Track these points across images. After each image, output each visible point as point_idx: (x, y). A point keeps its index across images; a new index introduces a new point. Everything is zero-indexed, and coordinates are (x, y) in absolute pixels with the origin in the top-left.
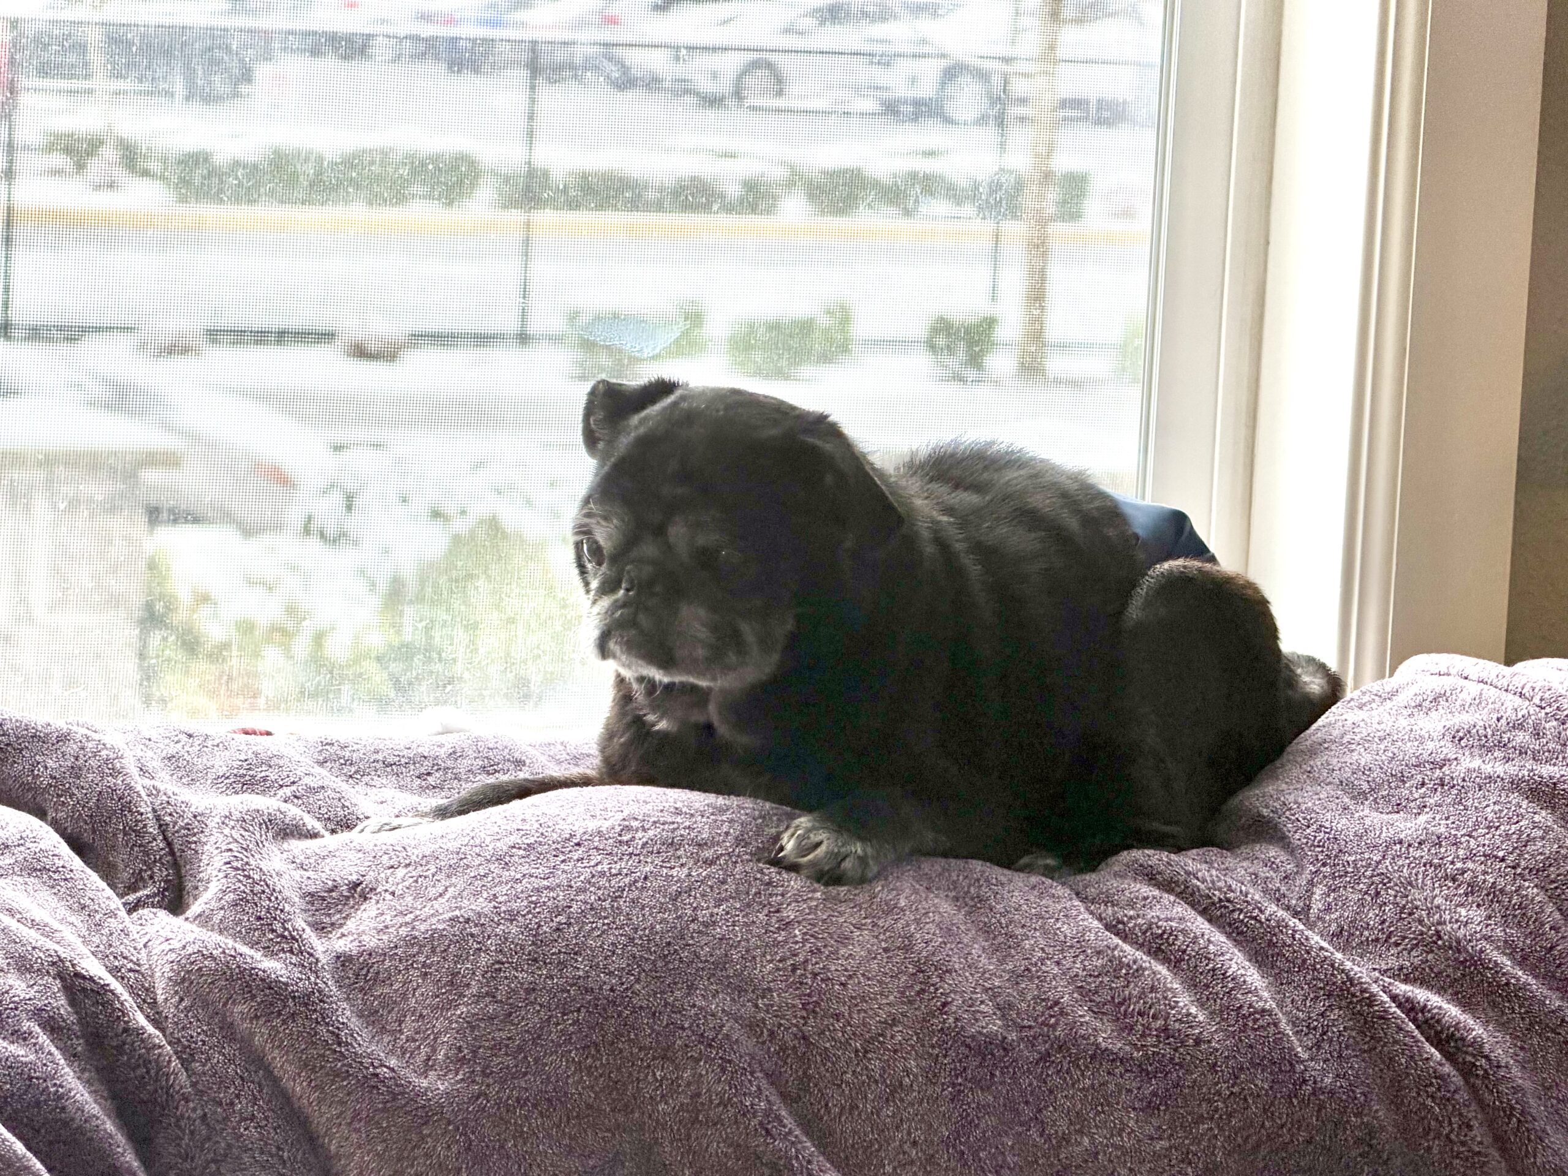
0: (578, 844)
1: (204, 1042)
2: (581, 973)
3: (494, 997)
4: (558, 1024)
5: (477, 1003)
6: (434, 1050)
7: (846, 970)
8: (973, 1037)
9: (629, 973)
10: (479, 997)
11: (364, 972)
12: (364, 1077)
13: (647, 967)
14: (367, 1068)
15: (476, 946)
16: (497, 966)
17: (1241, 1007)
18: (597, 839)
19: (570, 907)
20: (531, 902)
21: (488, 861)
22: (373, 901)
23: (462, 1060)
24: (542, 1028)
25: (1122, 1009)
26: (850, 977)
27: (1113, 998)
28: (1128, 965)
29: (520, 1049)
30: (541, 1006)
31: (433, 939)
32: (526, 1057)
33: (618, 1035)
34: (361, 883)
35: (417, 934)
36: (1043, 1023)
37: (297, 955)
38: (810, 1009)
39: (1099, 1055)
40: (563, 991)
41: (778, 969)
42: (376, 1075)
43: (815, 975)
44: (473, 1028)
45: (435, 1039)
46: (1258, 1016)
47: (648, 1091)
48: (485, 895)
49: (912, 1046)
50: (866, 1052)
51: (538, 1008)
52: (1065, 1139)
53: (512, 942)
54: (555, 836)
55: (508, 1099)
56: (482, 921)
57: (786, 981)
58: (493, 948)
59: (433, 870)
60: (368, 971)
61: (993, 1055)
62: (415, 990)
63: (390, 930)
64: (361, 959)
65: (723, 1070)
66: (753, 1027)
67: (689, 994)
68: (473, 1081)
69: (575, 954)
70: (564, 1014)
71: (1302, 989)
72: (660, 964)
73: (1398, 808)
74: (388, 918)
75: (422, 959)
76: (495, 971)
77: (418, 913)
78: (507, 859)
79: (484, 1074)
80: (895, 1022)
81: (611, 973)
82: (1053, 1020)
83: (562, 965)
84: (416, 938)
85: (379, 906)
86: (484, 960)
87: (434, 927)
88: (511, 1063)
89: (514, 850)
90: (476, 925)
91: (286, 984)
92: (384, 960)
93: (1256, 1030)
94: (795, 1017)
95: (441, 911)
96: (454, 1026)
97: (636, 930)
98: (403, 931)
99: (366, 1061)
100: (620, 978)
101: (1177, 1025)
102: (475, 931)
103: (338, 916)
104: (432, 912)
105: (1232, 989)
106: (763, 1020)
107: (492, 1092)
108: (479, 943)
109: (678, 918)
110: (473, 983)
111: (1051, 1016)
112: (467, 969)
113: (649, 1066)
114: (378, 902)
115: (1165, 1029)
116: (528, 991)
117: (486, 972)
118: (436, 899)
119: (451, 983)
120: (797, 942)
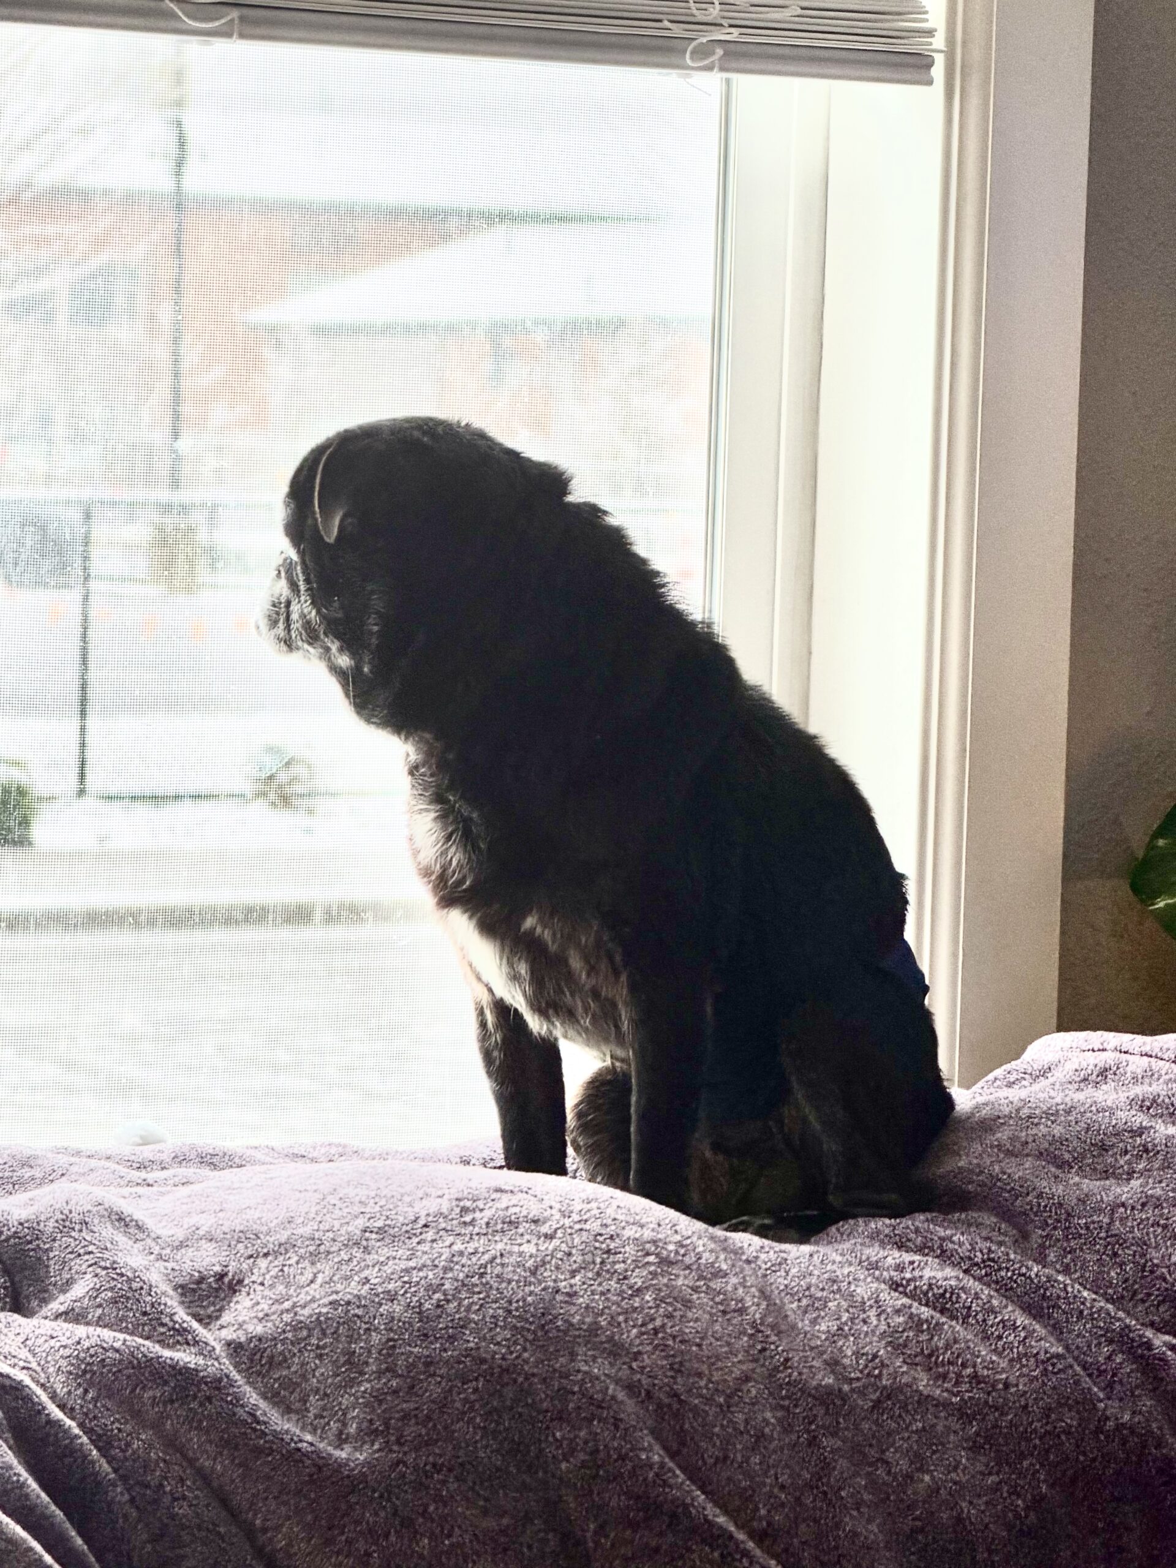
0: (426, 1226)
1: (120, 1430)
2: (471, 1345)
3: (394, 1371)
4: (459, 1393)
5: (379, 1378)
6: (345, 1425)
7: (697, 1332)
8: (816, 1388)
9: (516, 1343)
10: (380, 1374)
11: (257, 1357)
12: (288, 1451)
13: (530, 1337)
14: (289, 1444)
15: (364, 1326)
16: (391, 1343)
17: (1038, 1353)
18: (441, 1220)
19: (443, 1285)
20: (405, 1282)
21: (346, 1246)
22: (244, 1293)
23: (375, 1433)
24: (445, 1398)
25: (933, 1359)
26: (702, 1339)
27: (922, 1350)
28: (927, 1321)
29: (428, 1418)
30: (442, 1377)
31: (319, 1324)
32: (435, 1425)
33: (516, 1401)
34: (226, 1274)
35: (302, 1318)
36: (868, 1375)
37: (194, 1345)
38: (677, 1369)
39: (924, 1400)
40: (459, 1362)
41: (643, 1334)
42: (299, 1450)
43: (674, 1337)
44: (380, 1402)
45: (344, 1414)
46: (1055, 1361)
47: (550, 1451)
48: (356, 1278)
49: (766, 1399)
50: (728, 1407)
51: (439, 1379)
52: (909, 1477)
53: (399, 1321)
54: (401, 1219)
55: (425, 1465)
56: (363, 1302)
57: (651, 1344)
58: (382, 1327)
59: (296, 1258)
60: (262, 1357)
61: (834, 1404)
62: (314, 1370)
63: (273, 1318)
64: (252, 1345)
65: (617, 1427)
66: (631, 1388)
67: (572, 1361)
68: (391, 1451)
69: (462, 1327)
70: (463, 1384)
71: (1084, 1337)
72: (540, 1334)
73: (1106, 1174)
74: (266, 1307)
75: (314, 1341)
76: (390, 1348)
77: (295, 1299)
78: (364, 1243)
79: (398, 1442)
80: (747, 1379)
81: (498, 1344)
82: (877, 1372)
83: (452, 1338)
84: (301, 1322)
85: (251, 1296)
86: (375, 1338)
87: (317, 1311)
88: (424, 1431)
89: (367, 1234)
90: (358, 1307)
91: (196, 1370)
92: (276, 1345)
93: (1056, 1373)
94: (666, 1377)
95: (318, 1297)
96: (361, 1401)
97: (510, 1302)
98: (287, 1318)
99: (287, 1438)
100: (509, 1347)
101: (986, 1372)
102: (360, 1312)
103: (212, 1308)
104: (309, 1298)
105: (1025, 1338)
106: (639, 1380)
107: (410, 1459)
108: (366, 1323)
109: (544, 1289)
110: (371, 1360)
111: (875, 1368)
112: (361, 1348)
113: (548, 1428)
114: (248, 1294)
115: (975, 1376)
116: (427, 1364)
117: (382, 1350)
118: (308, 1285)
119: (348, 1362)
120: (650, 1308)
